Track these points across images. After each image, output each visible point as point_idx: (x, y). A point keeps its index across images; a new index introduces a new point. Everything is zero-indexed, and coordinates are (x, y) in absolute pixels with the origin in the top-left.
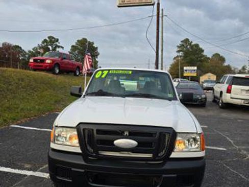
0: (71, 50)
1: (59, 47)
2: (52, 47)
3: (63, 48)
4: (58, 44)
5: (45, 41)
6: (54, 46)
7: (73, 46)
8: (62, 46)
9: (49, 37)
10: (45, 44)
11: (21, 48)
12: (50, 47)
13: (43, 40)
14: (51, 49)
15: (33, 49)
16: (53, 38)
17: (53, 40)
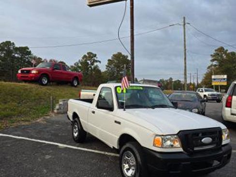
0: (108, 63)
1: (97, 61)
2: (91, 62)
3: (100, 62)
4: (96, 59)
5: (85, 56)
6: (92, 61)
7: (109, 60)
8: (100, 60)
9: (88, 53)
10: (85, 59)
11: (65, 63)
12: (89, 62)
13: (83, 56)
14: (90, 63)
15: (75, 64)
16: (91, 53)
17: (92, 55)
